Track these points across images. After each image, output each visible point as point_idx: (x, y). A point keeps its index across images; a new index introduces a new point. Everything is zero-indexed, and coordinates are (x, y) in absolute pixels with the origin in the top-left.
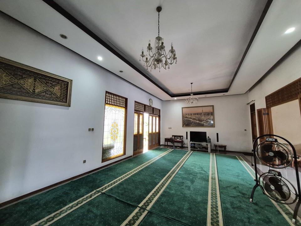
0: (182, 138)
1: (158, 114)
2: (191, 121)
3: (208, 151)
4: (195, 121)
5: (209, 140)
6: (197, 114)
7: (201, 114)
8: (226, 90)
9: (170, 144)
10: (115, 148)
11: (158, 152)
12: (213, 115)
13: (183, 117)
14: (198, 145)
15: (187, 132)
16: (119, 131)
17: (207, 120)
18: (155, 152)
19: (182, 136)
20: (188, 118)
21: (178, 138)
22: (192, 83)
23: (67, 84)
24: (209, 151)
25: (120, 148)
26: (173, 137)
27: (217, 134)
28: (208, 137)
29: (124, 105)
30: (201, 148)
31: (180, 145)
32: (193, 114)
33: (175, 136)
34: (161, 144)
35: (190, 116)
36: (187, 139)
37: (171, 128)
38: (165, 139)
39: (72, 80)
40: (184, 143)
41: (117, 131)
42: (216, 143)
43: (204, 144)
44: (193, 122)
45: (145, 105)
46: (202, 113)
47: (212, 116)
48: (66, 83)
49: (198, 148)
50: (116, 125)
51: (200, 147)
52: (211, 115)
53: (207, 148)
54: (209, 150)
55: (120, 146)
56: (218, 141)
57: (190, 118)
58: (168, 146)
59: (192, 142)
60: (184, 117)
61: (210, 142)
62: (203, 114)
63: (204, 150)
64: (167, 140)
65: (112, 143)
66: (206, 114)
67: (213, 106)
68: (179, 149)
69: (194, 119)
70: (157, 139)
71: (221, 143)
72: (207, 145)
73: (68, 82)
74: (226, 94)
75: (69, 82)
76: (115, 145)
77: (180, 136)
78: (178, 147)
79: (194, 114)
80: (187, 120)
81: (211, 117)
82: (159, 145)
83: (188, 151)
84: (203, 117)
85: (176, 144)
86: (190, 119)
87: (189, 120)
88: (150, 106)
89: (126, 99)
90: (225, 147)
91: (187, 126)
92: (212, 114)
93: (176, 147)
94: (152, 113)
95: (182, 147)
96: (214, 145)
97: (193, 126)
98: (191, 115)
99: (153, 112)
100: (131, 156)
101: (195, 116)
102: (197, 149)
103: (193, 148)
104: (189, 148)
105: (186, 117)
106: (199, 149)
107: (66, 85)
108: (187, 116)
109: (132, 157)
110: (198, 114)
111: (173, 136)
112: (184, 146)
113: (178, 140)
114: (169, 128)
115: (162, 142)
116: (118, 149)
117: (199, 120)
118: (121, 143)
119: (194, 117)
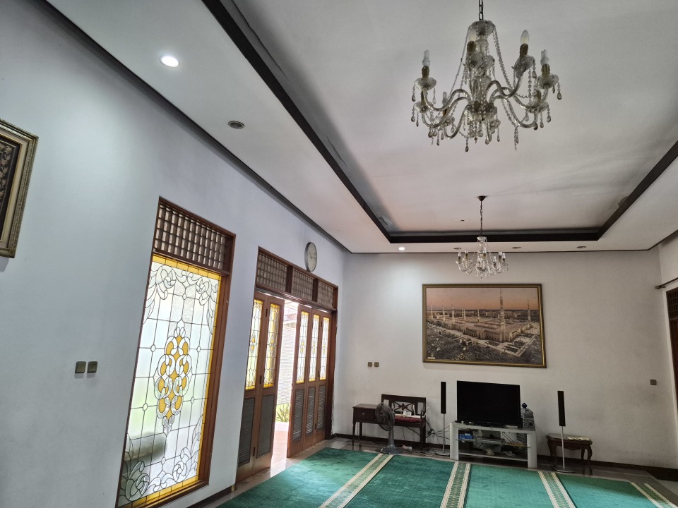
0: (420, 405)
1: (330, 306)
2: (458, 341)
3: (525, 465)
4: (474, 340)
5: (526, 416)
6: (482, 315)
7: (494, 314)
8: (593, 233)
9: (371, 430)
10: (169, 453)
11: (336, 466)
12: (538, 321)
13: (426, 320)
14: (484, 437)
15: (443, 385)
16: (190, 375)
17: (518, 339)
18: (324, 469)
19: (423, 400)
20: (445, 326)
21: (404, 407)
22: (482, 198)
23: (11, 153)
24: (529, 465)
25: (186, 452)
26: (386, 402)
27: (561, 394)
28: (525, 406)
29: (217, 261)
30: (499, 450)
31: (413, 436)
32: (464, 313)
33: (393, 399)
34: (335, 429)
35: (454, 320)
36: (443, 410)
37: (377, 365)
38: (355, 408)
39: (35, 138)
40: (428, 429)
41: (183, 375)
42: (555, 429)
43: (508, 433)
44: (464, 343)
45: (290, 267)
46: (498, 311)
47: (535, 325)
48: (9, 149)
49: (489, 452)
50: (181, 346)
51: (492, 447)
52: (533, 320)
53: (522, 453)
54: (531, 459)
55: (189, 447)
56: (562, 423)
57: (454, 328)
58: (362, 438)
59: (463, 426)
60: (432, 323)
61: (531, 426)
62: (502, 313)
63: (512, 458)
64: (362, 414)
65: (160, 429)
66: (516, 315)
67: (539, 286)
68: (408, 452)
69: (468, 332)
70: (321, 409)
71: (575, 429)
72: (523, 438)
73: (19, 146)
74: (590, 245)
75: (24, 145)
76: (168, 442)
77: (415, 401)
78: (408, 443)
79: (472, 313)
80: (442, 336)
81: (531, 327)
82: (328, 435)
83: (453, 464)
84: (503, 327)
85: (399, 433)
86: (452, 332)
87: (449, 336)
88: (307, 272)
89: (230, 238)
90: (586, 445)
91: (442, 358)
92: (537, 315)
93: (399, 443)
94: (310, 298)
95: (422, 446)
96: (548, 437)
97: (464, 361)
98: (457, 315)
99: (315, 297)
100: (227, 491)
101: (472, 319)
102: (485, 453)
103: (469, 451)
104: (455, 452)
105: (439, 324)
106: (490, 454)
107: (8, 158)
108: (444, 319)
109: (232, 496)
110: (482, 313)
111: (384, 397)
112: (427, 441)
113: (407, 414)
114: (370, 364)
115: (341, 421)
116: (178, 459)
117: (487, 338)
118: (192, 429)
119: (471, 326)
